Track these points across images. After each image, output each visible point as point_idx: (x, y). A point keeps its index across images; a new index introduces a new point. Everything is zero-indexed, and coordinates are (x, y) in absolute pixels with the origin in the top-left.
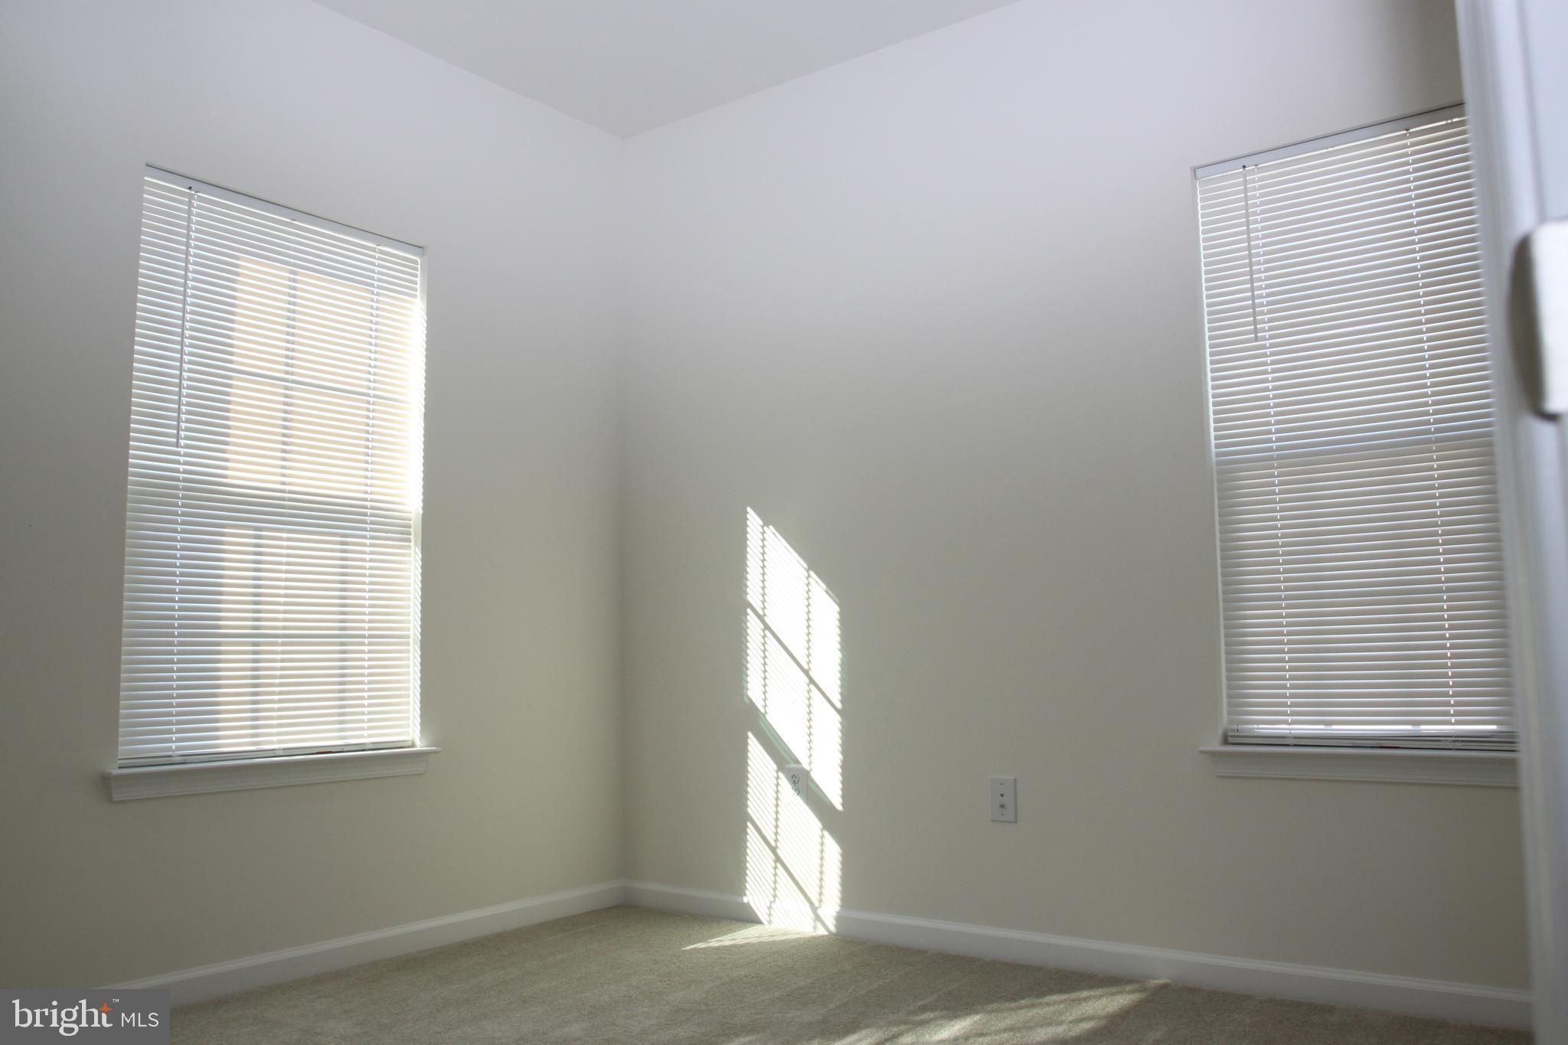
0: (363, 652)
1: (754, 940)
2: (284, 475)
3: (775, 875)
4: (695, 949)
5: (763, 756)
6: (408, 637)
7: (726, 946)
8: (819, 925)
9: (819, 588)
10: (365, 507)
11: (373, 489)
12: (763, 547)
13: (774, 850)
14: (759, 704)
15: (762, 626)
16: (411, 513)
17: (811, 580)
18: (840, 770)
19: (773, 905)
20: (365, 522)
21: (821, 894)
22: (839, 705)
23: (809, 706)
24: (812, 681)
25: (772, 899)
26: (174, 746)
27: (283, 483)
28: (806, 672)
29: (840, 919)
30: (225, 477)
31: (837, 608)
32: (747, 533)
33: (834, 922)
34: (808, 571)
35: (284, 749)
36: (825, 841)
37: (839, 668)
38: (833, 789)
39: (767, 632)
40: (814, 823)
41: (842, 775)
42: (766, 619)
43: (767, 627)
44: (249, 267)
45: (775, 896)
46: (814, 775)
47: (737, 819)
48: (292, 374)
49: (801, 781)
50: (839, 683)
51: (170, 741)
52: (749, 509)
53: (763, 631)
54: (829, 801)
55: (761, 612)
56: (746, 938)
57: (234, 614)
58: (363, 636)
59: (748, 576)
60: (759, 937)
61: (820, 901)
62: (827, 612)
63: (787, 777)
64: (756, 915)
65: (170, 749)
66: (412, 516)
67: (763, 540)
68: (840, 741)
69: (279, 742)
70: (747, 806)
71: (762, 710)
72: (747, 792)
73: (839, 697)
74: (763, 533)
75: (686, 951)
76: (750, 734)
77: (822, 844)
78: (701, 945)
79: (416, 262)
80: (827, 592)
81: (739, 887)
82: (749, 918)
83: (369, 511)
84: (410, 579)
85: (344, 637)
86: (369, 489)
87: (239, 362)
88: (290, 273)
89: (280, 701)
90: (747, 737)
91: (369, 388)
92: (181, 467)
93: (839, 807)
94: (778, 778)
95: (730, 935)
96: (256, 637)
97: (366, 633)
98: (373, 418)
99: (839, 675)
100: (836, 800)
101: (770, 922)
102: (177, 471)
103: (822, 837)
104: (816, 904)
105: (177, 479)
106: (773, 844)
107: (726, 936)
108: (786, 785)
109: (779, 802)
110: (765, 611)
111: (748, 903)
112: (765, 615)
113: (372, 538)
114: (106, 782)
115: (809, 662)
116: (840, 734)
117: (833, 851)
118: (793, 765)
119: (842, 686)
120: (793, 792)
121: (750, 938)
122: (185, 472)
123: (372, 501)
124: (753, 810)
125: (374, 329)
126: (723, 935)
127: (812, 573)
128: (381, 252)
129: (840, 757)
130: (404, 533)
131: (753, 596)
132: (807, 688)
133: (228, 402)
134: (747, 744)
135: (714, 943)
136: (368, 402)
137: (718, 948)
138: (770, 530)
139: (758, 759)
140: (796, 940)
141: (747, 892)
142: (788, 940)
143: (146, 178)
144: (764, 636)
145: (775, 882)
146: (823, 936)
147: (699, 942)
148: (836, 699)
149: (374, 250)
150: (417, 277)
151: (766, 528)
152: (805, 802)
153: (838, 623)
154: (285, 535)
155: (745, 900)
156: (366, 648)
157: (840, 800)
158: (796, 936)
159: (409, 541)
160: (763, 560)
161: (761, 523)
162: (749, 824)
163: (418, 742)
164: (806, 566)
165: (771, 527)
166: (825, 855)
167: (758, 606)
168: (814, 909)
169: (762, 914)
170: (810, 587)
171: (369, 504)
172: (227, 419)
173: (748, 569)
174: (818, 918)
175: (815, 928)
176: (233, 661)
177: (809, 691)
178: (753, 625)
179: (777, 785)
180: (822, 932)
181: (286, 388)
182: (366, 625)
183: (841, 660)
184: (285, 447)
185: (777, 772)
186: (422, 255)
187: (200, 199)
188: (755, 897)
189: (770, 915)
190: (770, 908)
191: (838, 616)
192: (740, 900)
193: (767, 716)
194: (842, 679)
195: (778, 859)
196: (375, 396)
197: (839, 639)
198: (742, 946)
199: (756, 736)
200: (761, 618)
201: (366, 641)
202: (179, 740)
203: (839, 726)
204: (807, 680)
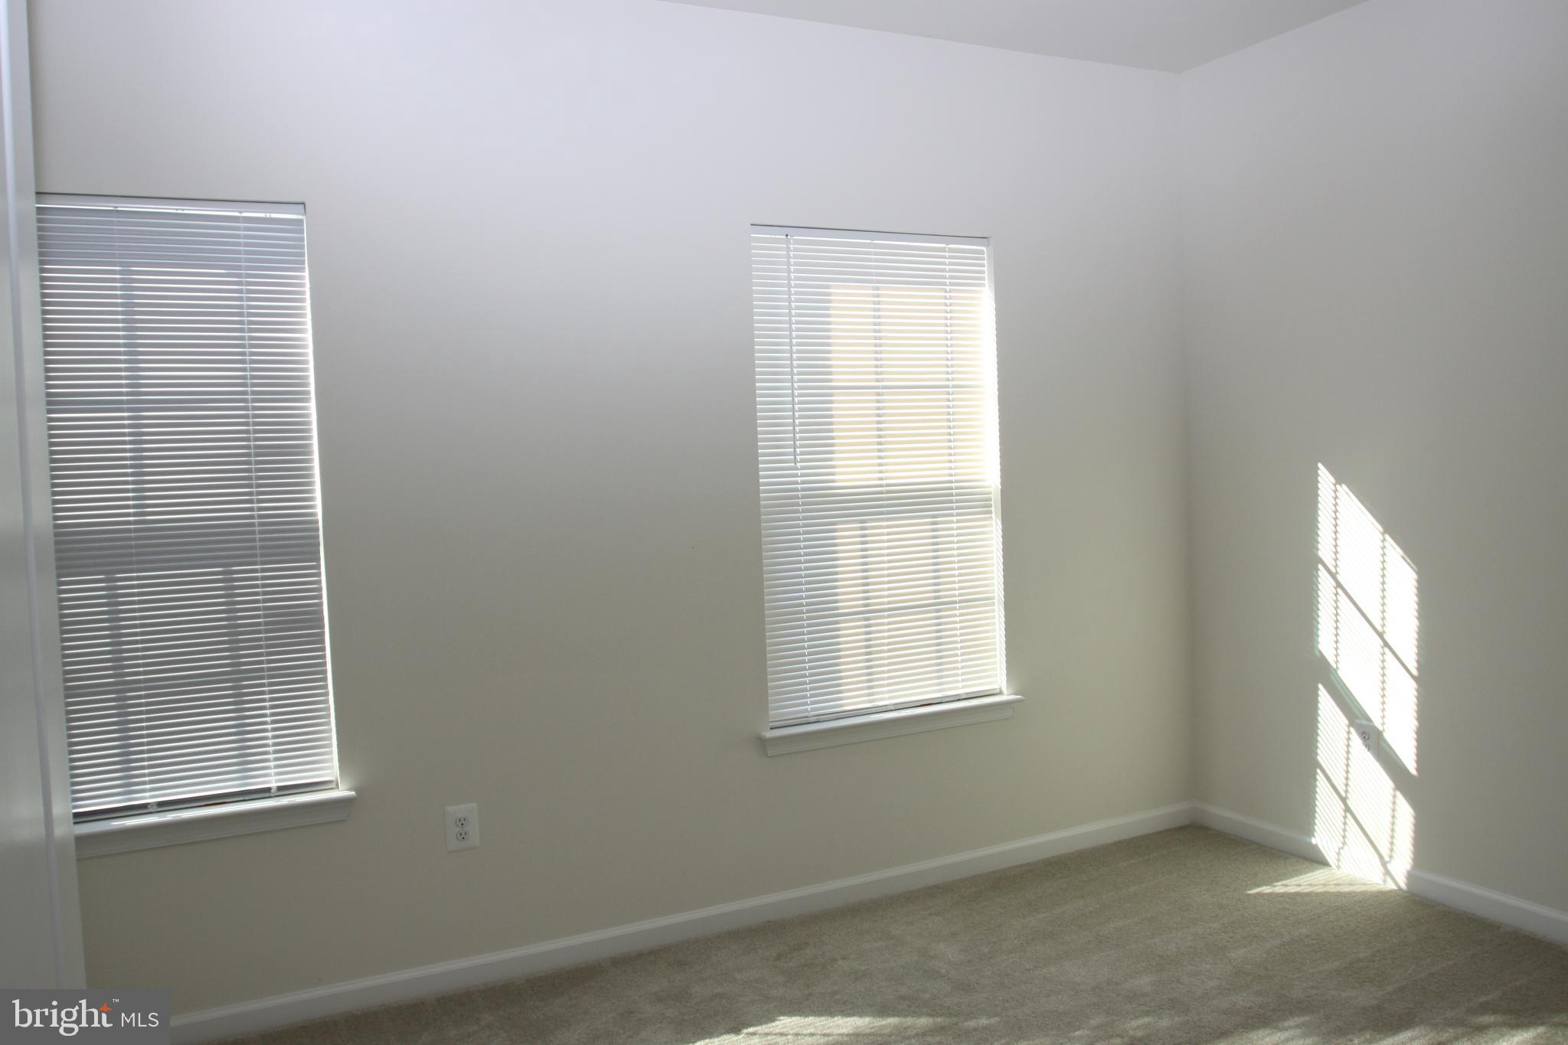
0: (955, 616)
1: (1319, 889)
2: (881, 472)
3: (1345, 824)
4: (1259, 894)
5: (1333, 707)
6: (993, 598)
7: (1291, 893)
8: (1389, 879)
9: (1394, 552)
10: (951, 488)
11: (957, 471)
12: (1336, 505)
13: (1344, 800)
14: (1331, 659)
15: (1334, 584)
16: (990, 487)
17: (1386, 544)
18: (1415, 736)
19: (1341, 851)
20: (951, 502)
21: (1392, 850)
22: (1415, 672)
23: (1383, 668)
24: (1386, 644)
25: (1341, 845)
26: (809, 707)
27: (881, 479)
28: (1381, 635)
29: (1410, 877)
30: (833, 481)
31: (1414, 576)
32: (1318, 488)
33: (1405, 880)
34: (1383, 534)
35: (894, 704)
36: (1397, 800)
37: (1416, 636)
38: (1407, 754)
39: (1339, 590)
40: (1386, 783)
41: (1417, 740)
42: (1338, 577)
43: (1339, 585)
44: (840, 292)
45: (1344, 843)
46: (1387, 736)
47: (1307, 766)
48: (882, 380)
49: (1373, 739)
50: (1415, 650)
51: (806, 704)
52: (1320, 465)
53: (1336, 588)
54: (1402, 762)
55: (1333, 570)
56: (1311, 885)
57: (848, 594)
58: (955, 602)
59: (1319, 532)
60: (1324, 885)
61: (1391, 857)
62: (1404, 579)
63: (1357, 731)
64: (1325, 858)
65: (806, 710)
66: (991, 489)
67: (1336, 498)
68: (1415, 708)
69: (890, 698)
70: (1317, 754)
71: (1334, 666)
72: (1317, 741)
73: (1416, 665)
74: (1335, 491)
75: (1249, 895)
76: (1320, 686)
77: (1394, 803)
78: (1266, 889)
79: (982, 252)
80: (1403, 558)
81: (1307, 826)
82: (1316, 860)
83: (954, 492)
84: (993, 566)
85: (938, 605)
86: (952, 472)
87: (838, 379)
88: (873, 290)
89: (889, 664)
90: (1318, 689)
91: (948, 380)
92: (799, 479)
93: (1414, 772)
94: (1349, 733)
95: (1296, 878)
96: (867, 613)
97: (957, 599)
98: (954, 407)
99: (1416, 643)
100: (1411, 764)
101: (1339, 867)
102: (797, 483)
103: (1394, 796)
104: (1387, 858)
105: (797, 490)
106: (1343, 794)
107: (1291, 880)
108: (1356, 741)
109: (1350, 756)
110: (1338, 569)
111: (1316, 845)
112: (1337, 572)
113: (958, 515)
114: (762, 743)
115: (1383, 626)
116: (1415, 700)
117: (1406, 813)
118: (1364, 722)
119: (1418, 654)
120: (1364, 747)
121: (1315, 885)
122: (803, 482)
123: (956, 482)
124: (1322, 757)
125: (949, 345)
126: (1288, 879)
127: (1387, 537)
128: (951, 250)
129: (1416, 723)
130: (985, 506)
131: (1325, 551)
132: (1381, 651)
133: (831, 416)
134: (1317, 695)
135: (1279, 888)
136: (948, 393)
137: (1283, 895)
138: (1343, 489)
139: (1328, 713)
140: (1363, 893)
141: (1315, 833)
142: (1354, 892)
143: (752, 235)
144: (1336, 594)
145: (1344, 830)
146: (1391, 891)
147: (1266, 885)
148: (1413, 666)
149: (943, 250)
150: (984, 266)
151: (1338, 487)
152: (1374, 757)
153: (1415, 591)
154: (885, 524)
155: (1314, 841)
156: (957, 612)
157: (1414, 765)
158: (1363, 888)
159: (991, 512)
160: (1336, 519)
161: (1333, 481)
162: (1319, 771)
163: (1005, 690)
164: (1381, 529)
165: (1344, 486)
166: (1396, 814)
167: (1330, 563)
168: (1384, 864)
169: (1330, 856)
170: (1386, 551)
171: (953, 485)
172: (831, 431)
173: (1319, 525)
174: (1387, 873)
175: (1385, 881)
176: (850, 635)
177: (1383, 654)
178: (1325, 582)
179: (1349, 739)
180: (1390, 886)
181: (878, 394)
182: (957, 592)
183: (1419, 628)
184: (880, 447)
185: (1348, 727)
186: (987, 245)
187: (796, 242)
188: (1323, 838)
189: (1339, 860)
190: (1339, 854)
191: (1415, 584)
192: (1308, 840)
193: (1339, 672)
194: (1418, 647)
195: (1347, 809)
196: (954, 387)
197: (1416, 607)
198: (1307, 894)
199: (1325, 687)
200: (1333, 576)
201: (957, 606)
202: (813, 703)
203: (1415, 693)
204: (1381, 643)
